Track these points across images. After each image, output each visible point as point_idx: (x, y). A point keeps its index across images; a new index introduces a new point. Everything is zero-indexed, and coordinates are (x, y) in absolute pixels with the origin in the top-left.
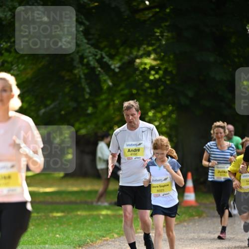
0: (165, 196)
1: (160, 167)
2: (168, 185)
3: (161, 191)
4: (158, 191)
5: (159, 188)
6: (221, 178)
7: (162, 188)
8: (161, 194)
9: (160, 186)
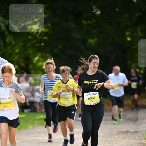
0: (9, 110)
1: (6, 88)
2: (11, 103)
3: (6, 107)
4: (3, 107)
5: (5, 105)
6: (52, 100)
7: (7, 105)
8: (6, 109)
9: (5, 103)
